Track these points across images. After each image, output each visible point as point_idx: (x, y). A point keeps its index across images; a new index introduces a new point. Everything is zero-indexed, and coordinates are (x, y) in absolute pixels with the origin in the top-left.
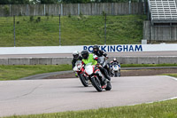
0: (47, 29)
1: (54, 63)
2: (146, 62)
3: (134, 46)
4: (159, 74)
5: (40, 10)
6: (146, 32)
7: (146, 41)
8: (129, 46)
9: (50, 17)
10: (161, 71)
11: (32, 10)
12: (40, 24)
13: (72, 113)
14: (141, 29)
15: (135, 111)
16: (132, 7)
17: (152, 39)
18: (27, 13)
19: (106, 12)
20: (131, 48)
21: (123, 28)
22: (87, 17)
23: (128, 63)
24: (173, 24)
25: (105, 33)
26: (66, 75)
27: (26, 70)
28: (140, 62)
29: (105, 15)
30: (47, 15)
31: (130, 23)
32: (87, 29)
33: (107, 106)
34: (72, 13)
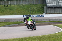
0: (10, 9)
1: (13, 21)
2: (45, 21)
3: (41, 15)
4: (49, 25)
5: (8, 3)
6: (45, 10)
7: (45, 13)
8: (39, 15)
9: (11, 5)
10: (50, 24)
11: (5, 2)
12: (8, 8)
13: (19, 38)
14: (43, 9)
15: (41, 38)
16: (40, 1)
17: (47, 12)
18: (3, 4)
19: (31, 3)
20: (40, 16)
21: (37, 9)
22: (24, 5)
23: (39, 21)
24: (54, 7)
25: (31, 11)
26: (17, 25)
27: (3, 24)
28: (43, 21)
29: (30, 4)
30: (10, 4)
31: (39, 7)
32: (24, 9)
33: (31, 36)
34: (19, 4)
